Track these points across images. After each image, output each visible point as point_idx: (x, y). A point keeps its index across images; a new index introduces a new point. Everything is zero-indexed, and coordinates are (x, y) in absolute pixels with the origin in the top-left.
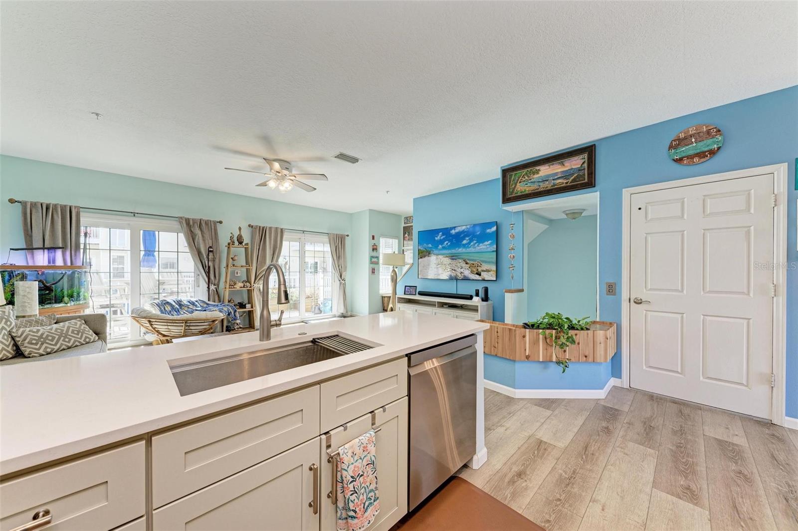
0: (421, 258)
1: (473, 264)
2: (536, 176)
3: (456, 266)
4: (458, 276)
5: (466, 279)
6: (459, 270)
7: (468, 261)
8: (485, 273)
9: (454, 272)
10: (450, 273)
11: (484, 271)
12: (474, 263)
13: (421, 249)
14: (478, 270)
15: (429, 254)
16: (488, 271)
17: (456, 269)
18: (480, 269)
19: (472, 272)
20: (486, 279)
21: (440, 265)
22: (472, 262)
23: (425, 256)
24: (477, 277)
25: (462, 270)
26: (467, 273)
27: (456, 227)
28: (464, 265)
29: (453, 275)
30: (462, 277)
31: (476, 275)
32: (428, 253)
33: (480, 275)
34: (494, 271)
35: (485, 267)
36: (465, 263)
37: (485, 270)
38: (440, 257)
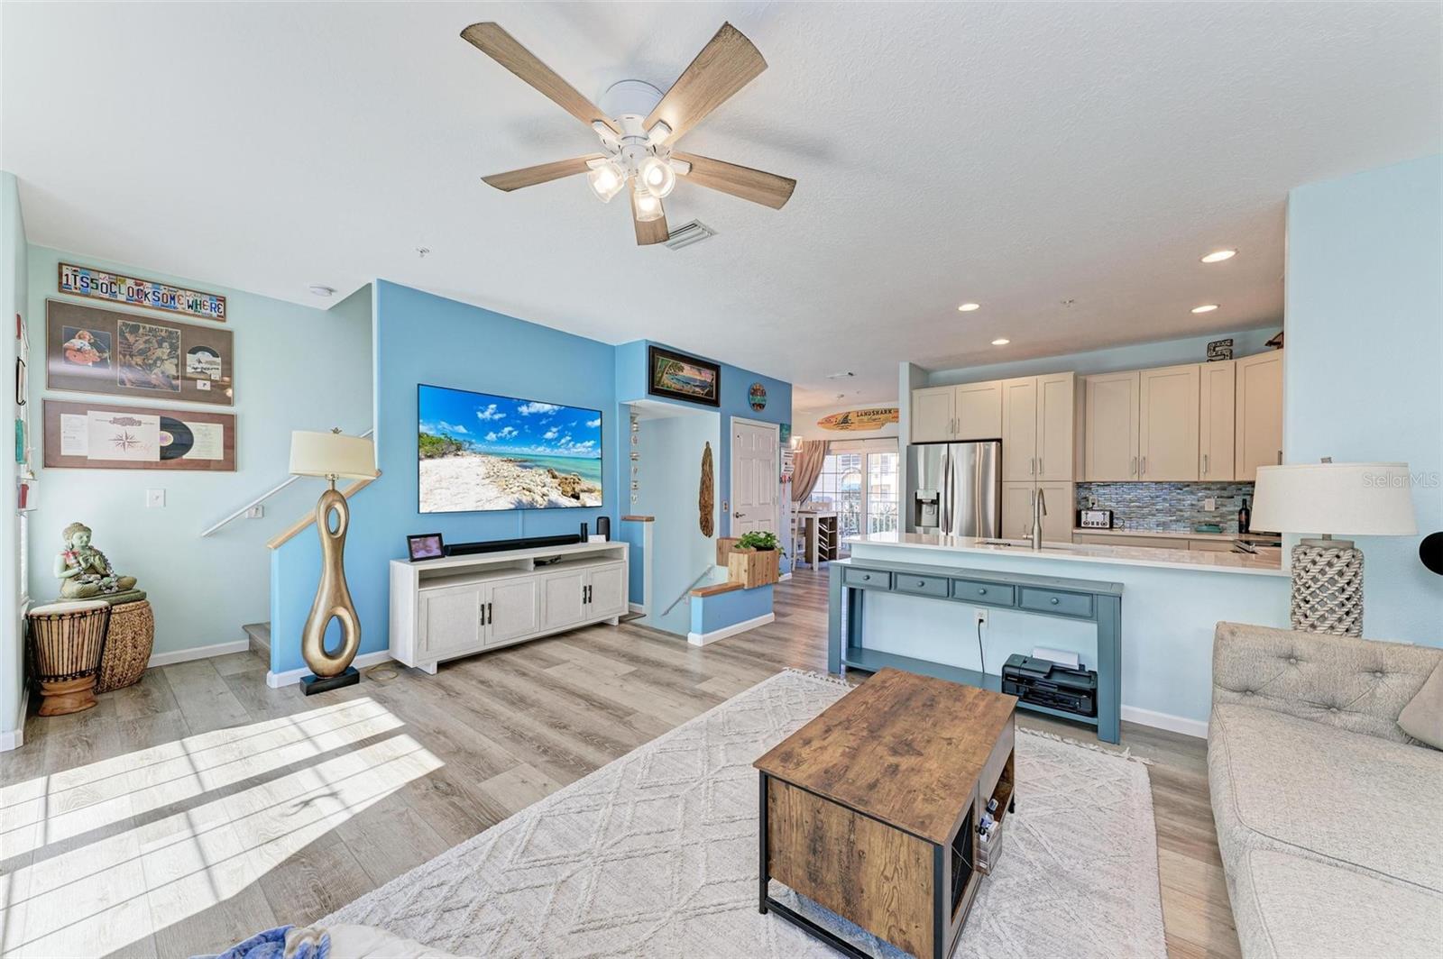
0: (431, 457)
1: (566, 479)
2: (681, 373)
3: (531, 481)
4: (537, 502)
5: (553, 506)
6: (539, 490)
7: (556, 473)
8: (587, 494)
9: (528, 493)
10: (517, 495)
11: (585, 491)
12: (567, 476)
13: (431, 433)
14: (574, 489)
15: (458, 449)
16: (590, 491)
17: (533, 488)
18: (578, 488)
19: (564, 493)
20: (588, 505)
21: (490, 479)
22: (563, 475)
23: (443, 455)
24: (574, 503)
25: (545, 490)
26: (556, 496)
27: (531, 401)
28: (549, 480)
29: (524, 501)
30: (545, 503)
31: (572, 499)
32: (454, 447)
33: (576, 497)
34: (599, 491)
35: (585, 484)
36: (550, 475)
37: (586, 489)
38: (493, 459)
